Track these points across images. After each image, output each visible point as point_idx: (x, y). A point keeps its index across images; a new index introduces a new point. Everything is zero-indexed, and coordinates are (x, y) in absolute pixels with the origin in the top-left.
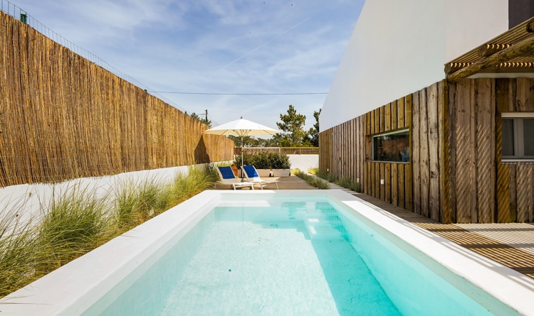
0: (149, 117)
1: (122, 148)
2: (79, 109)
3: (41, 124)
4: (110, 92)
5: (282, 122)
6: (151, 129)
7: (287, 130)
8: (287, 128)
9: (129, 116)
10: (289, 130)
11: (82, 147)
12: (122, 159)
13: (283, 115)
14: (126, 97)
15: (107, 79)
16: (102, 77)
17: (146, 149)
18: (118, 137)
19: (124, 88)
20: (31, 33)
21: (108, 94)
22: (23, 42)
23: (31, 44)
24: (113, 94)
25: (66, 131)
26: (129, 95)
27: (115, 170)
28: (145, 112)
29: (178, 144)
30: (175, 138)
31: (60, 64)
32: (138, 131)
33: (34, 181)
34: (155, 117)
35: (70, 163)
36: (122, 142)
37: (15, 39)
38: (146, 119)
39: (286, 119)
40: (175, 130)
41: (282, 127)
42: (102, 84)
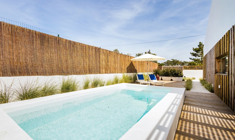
0: (101, 56)
1: (89, 67)
2: (73, 56)
3: (62, 61)
4: (84, 50)
5: (195, 52)
6: (102, 60)
7: (197, 56)
8: (197, 55)
9: (92, 57)
10: (199, 56)
11: (74, 67)
12: (89, 70)
13: (195, 48)
14: (91, 51)
15: (83, 46)
16: (81, 46)
17: (100, 67)
18: (88, 63)
19: (90, 48)
20: (59, 38)
21: (83, 51)
22: (58, 41)
23: (59, 41)
24: (86, 51)
25: (69, 62)
26: (92, 50)
27: (86, 73)
28: (99, 55)
29: (116, 65)
30: (115, 63)
31: (68, 45)
32: (96, 61)
33: (60, 75)
34: (104, 56)
35: (70, 71)
36: (89, 65)
37: (56, 41)
38: (99, 57)
39: (197, 50)
40: (115, 60)
41: (194, 55)
42: (81, 48)
